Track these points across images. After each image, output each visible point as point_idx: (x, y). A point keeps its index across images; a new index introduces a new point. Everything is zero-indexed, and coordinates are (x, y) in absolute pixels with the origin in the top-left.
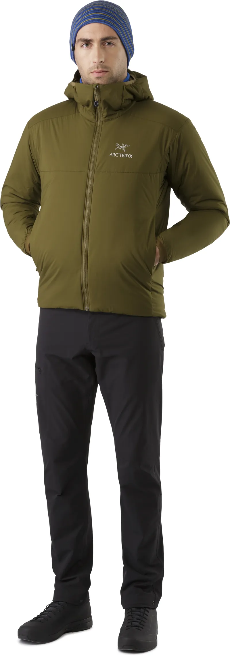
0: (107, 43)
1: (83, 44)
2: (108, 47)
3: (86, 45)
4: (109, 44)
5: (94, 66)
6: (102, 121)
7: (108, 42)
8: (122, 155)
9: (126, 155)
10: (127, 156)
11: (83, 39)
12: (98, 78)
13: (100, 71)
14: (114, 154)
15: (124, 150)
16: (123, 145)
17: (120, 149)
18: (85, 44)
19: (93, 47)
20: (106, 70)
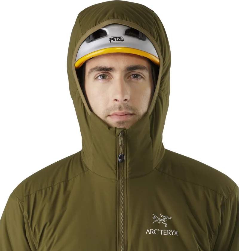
0: (133, 75)
1: (98, 75)
2: (135, 80)
3: (102, 77)
4: (136, 76)
5: (114, 106)
6: (127, 179)
7: (135, 73)
8: (163, 232)
9: (169, 232)
10: (171, 233)
11: (100, 67)
12: (119, 123)
13: (123, 113)
14: (152, 231)
15: (164, 223)
16: (162, 216)
17: (159, 223)
18: (100, 75)
19: (113, 80)
20: (131, 112)
